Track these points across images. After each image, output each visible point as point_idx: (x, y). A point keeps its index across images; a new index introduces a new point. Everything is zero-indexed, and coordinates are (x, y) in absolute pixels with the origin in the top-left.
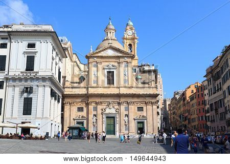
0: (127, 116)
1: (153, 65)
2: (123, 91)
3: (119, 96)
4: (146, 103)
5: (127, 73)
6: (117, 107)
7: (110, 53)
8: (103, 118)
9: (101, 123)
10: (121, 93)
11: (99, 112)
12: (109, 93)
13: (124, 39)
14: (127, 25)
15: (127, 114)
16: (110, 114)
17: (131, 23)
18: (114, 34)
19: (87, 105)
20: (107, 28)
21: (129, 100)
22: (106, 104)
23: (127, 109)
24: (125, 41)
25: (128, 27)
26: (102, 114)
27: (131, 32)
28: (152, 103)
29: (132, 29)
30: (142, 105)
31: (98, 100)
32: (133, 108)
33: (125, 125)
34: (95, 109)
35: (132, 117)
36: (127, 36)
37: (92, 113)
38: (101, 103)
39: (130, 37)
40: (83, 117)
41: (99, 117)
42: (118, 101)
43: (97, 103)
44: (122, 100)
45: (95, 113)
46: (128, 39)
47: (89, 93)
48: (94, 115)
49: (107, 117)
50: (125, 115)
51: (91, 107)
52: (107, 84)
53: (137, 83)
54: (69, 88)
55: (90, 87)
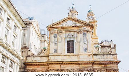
2: (83, 58)
3: (78, 63)
4: (106, 70)
10: (81, 60)
12: (69, 60)
14: (89, 12)
21: (89, 67)
25: (89, 14)
39: (91, 21)
42: (78, 68)
43: (57, 71)
44: (82, 66)
47: (50, 60)
52: (67, 53)
53: (97, 51)
54: (31, 57)
55: (50, 56)
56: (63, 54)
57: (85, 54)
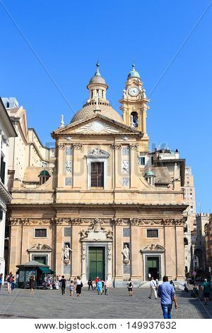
0: (128, 245)
1: (177, 151)
2: (121, 199)
3: (113, 208)
4: (163, 222)
5: (127, 165)
6: (108, 228)
7: (97, 128)
8: (82, 249)
9: (79, 258)
10: (117, 202)
11: (76, 237)
12: (94, 202)
13: (123, 102)
14: (129, 76)
15: (128, 241)
16: (96, 241)
17: (136, 74)
18: (104, 93)
19: (54, 224)
20: (91, 82)
21: (132, 216)
22: (89, 224)
23: (128, 233)
24: (125, 106)
25: (131, 81)
26: (81, 242)
27: (136, 90)
28: (174, 222)
29: (138, 85)
30: (155, 226)
31: (74, 216)
32: (139, 231)
33: (124, 262)
34: (69, 232)
35: (136, 247)
36: (130, 98)
37: (63, 239)
38: (80, 221)
39: (134, 98)
40: (45, 247)
41: (76, 247)
42: (111, 217)
43: (71, 222)
44: (119, 216)
45: (68, 239)
46: (131, 103)
47: (58, 202)
48: (66, 244)
49: (90, 248)
50: (125, 244)
51: (61, 229)
52: (92, 186)
53: (147, 185)
54: (20, 192)
55: (59, 192)
56: (84, 189)
57: (125, 192)
